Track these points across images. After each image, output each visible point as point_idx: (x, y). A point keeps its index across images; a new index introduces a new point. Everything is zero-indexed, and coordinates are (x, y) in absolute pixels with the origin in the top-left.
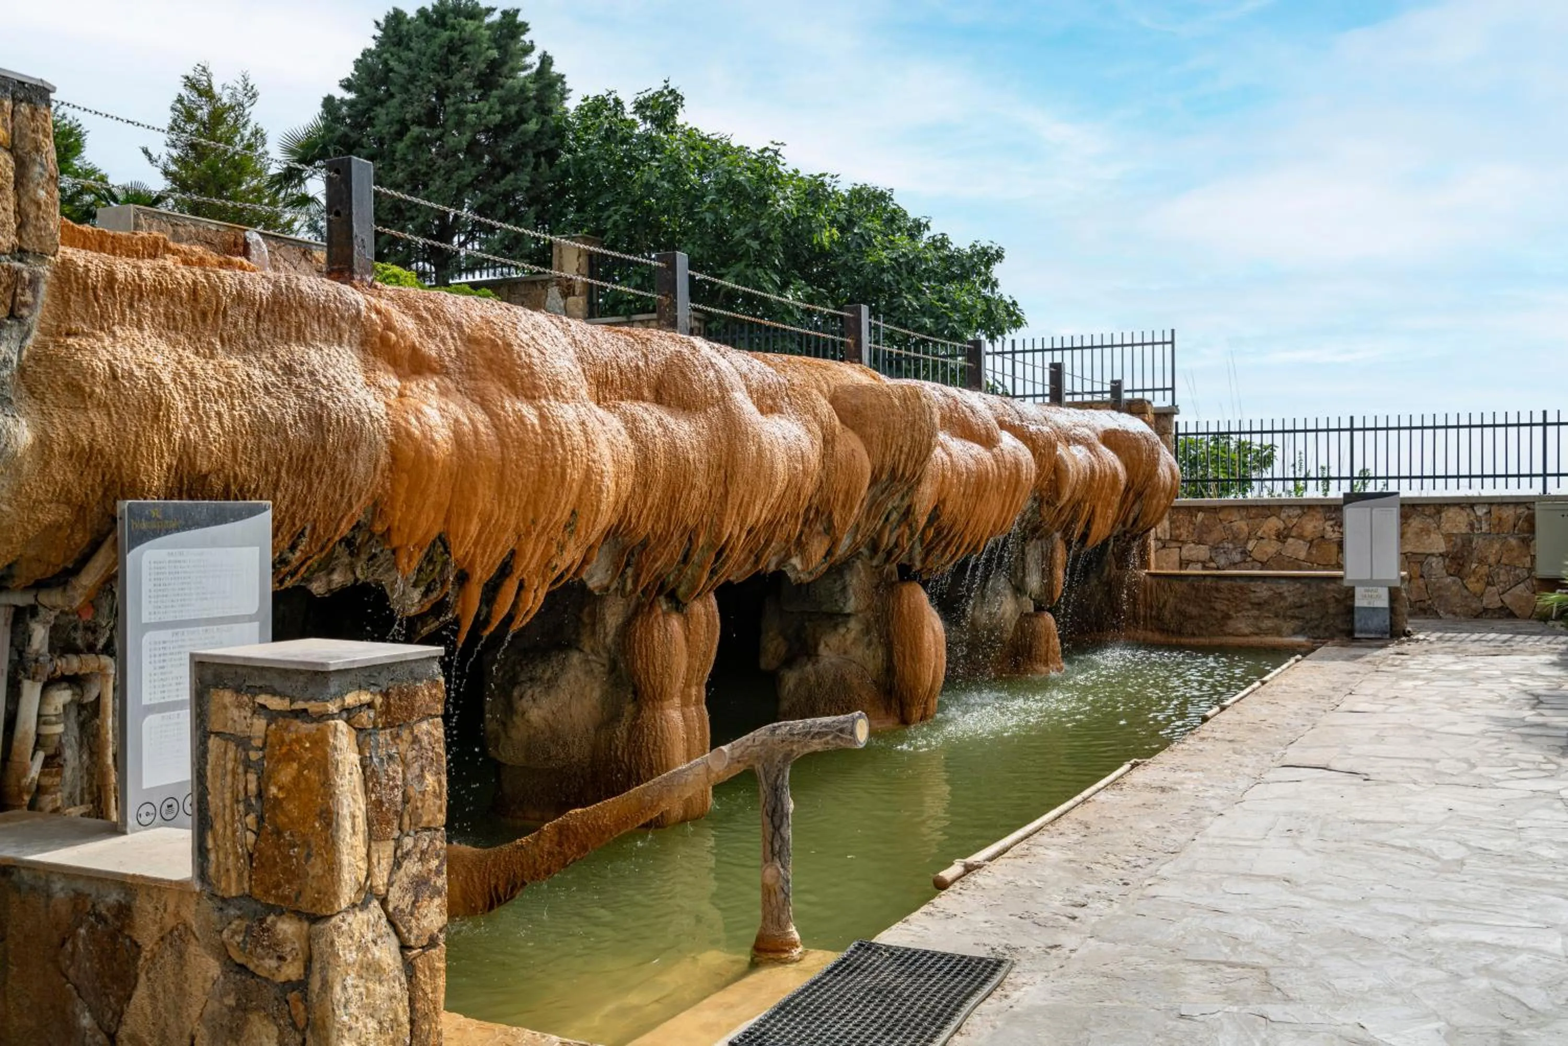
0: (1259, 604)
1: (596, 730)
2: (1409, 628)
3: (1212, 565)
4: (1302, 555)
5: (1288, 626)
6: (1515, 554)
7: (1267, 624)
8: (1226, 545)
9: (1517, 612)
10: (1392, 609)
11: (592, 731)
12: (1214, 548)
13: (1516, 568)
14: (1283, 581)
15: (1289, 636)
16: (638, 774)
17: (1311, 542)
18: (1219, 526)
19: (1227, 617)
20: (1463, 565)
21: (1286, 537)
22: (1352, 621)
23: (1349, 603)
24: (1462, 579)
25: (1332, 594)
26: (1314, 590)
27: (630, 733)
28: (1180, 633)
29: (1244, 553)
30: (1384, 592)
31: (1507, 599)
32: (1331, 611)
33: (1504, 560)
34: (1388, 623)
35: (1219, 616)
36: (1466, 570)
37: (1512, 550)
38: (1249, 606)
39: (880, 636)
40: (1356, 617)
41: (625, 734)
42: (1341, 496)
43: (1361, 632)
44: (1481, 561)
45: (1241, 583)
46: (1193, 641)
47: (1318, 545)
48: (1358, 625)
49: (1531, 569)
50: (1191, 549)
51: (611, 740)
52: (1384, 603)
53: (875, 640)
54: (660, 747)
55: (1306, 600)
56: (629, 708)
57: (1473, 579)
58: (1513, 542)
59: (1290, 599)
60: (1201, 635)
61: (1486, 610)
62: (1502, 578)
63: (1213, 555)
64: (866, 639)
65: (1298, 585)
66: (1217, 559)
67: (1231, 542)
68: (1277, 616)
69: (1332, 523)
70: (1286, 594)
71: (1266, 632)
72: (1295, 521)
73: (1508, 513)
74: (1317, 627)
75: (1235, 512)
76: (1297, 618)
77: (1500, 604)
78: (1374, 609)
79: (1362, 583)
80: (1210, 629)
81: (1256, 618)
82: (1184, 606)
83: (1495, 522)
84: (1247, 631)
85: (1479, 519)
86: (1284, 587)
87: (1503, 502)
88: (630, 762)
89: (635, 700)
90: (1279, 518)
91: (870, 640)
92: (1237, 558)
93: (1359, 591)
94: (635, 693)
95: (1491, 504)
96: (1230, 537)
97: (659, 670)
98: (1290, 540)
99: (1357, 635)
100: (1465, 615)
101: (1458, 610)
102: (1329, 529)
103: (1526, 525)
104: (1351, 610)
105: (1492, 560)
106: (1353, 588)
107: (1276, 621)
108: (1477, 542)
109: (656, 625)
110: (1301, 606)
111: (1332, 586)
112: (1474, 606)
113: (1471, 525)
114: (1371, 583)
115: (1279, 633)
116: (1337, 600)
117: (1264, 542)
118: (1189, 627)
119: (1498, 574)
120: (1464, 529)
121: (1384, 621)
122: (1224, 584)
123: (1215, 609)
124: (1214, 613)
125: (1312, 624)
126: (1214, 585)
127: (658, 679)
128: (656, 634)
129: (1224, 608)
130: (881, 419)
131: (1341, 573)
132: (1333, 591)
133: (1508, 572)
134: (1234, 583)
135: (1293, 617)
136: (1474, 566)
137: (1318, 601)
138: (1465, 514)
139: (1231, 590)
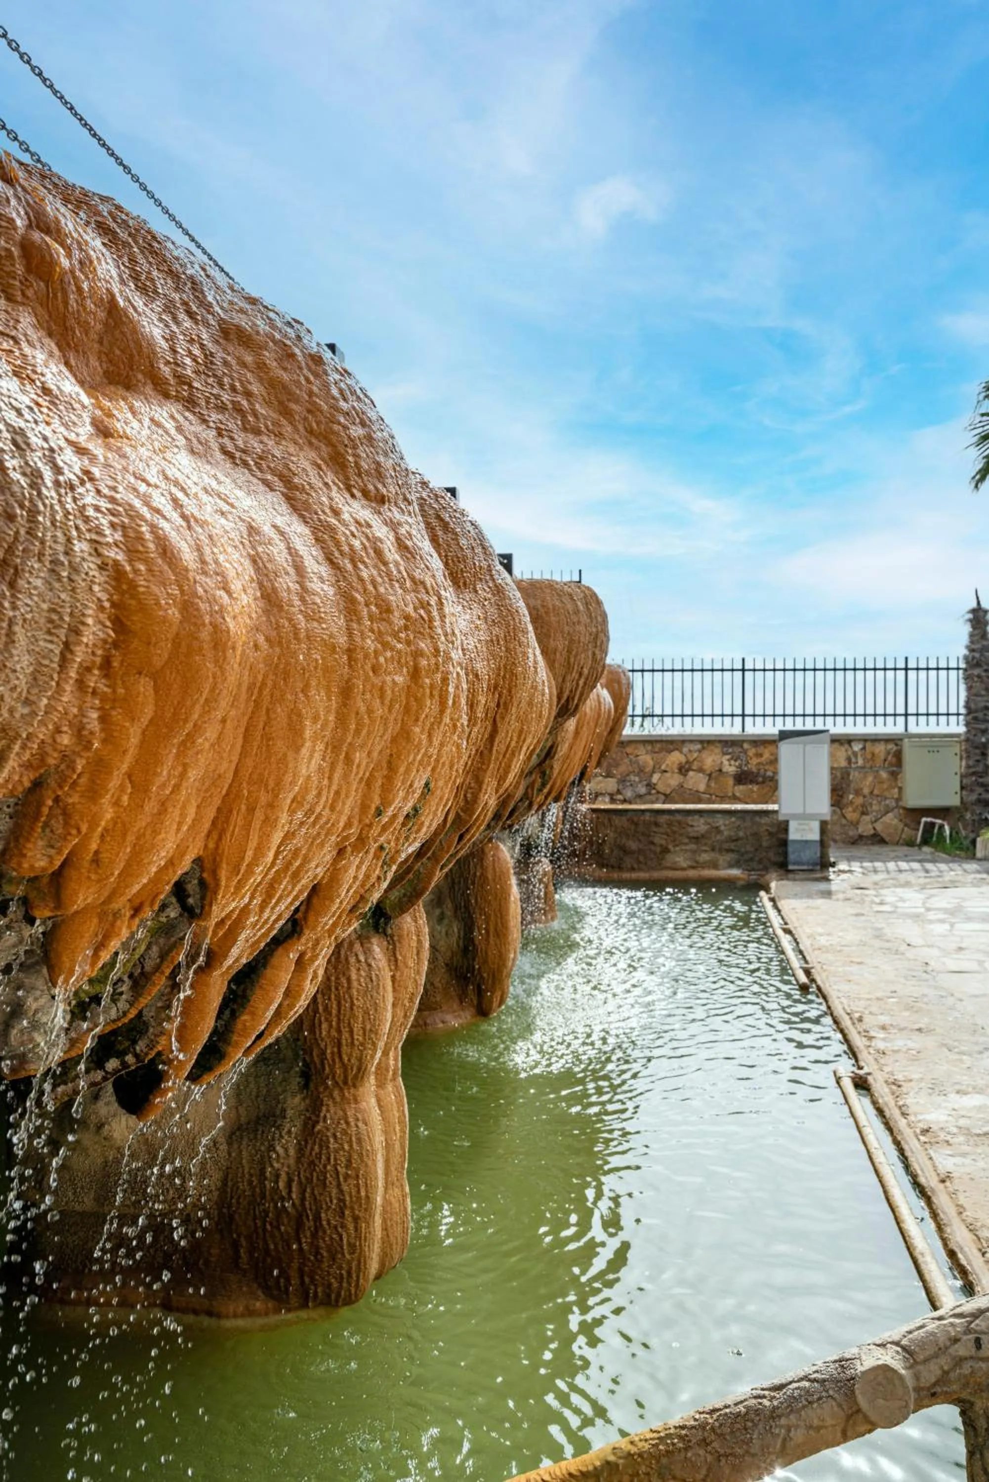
0: (697, 838)
1: (230, 1144)
2: (832, 860)
3: (620, 797)
4: (702, 787)
5: (723, 859)
6: (885, 786)
7: (705, 857)
8: (632, 778)
9: (887, 839)
10: (823, 843)
11: (224, 1147)
12: (622, 781)
13: (886, 798)
14: (719, 816)
15: (725, 868)
16: (317, 1218)
17: (710, 775)
18: (626, 760)
19: (665, 850)
20: (841, 796)
21: (688, 771)
22: (785, 854)
23: (782, 836)
24: (841, 809)
25: (765, 828)
26: (748, 824)
27: (300, 1150)
28: (620, 868)
29: (649, 785)
30: (816, 826)
31: (879, 826)
32: (765, 844)
33: (876, 792)
34: (818, 855)
35: (658, 849)
36: (845, 801)
37: (882, 782)
38: (686, 841)
39: (456, 908)
40: (790, 849)
41: (292, 1152)
42: (777, 732)
43: (794, 864)
44: (858, 792)
45: (679, 817)
46: (634, 875)
47: (716, 779)
48: (792, 857)
49: (898, 800)
50: (600, 782)
51: (262, 1163)
52: (815, 836)
53: (449, 913)
54: (357, 1170)
55: (741, 834)
56: (295, 1103)
57: (850, 809)
58: (884, 775)
59: (726, 833)
60: (640, 870)
61: (861, 837)
62: (874, 807)
63: (621, 787)
64: (438, 912)
65: (733, 819)
66: (624, 792)
67: (638, 775)
68: (713, 850)
69: (728, 757)
70: (722, 828)
71: (704, 865)
72: (695, 755)
73: (880, 749)
74: (751, 860)
75: (641, 747)
76: (732, 851)
77: (872, 832)
78: (806, 842)
79: (796, 817)
80: (649, 863)
81: (694, 852)
82: (624, 840)
83: (869, 756)
84: (684, 865)
85: (855, 754)
86: (720, 821)
87: (875, 739)
88: (303, 1199)
89: (306, 1086)
90: (681, 752)
91: (442, 913)
92: (643, 790)
93: (793, 826)
94: (306, 1076)
95: (866, 741)
96: (636, 771)
97: (358, 1037)
98: (691, 773)
99: (791, 867)
100: (844, 842)
101: (838, 838)
102: (726, 763)
103: (894, 760)
104: (784, 843)
105: (866, 791)
106: (787, 822)
107: (713, 854)
108: (854, 775)
109: (352, 960)
110: (736, 840)
111: (764, 820)
112: (851, 833)
113: (849, 760)
114: (805, 817)
115: (715, 866)
116: (770, 834)
117: (668, 775)
118: (628, 861)
119: (871, 805)
120: (843, 763)
121: (814, 853)
122: (662, 819)
123: (653, 843)
124: (652, 847)
125: (746, 857)
126: (652, 819)
127: (356, 1053)
128: (354, 977)
129: (663, 842)
130: (566, 628)
131: (775, 807)
132: (766, 824)
133: (880, 803)
134: (672, 818)
135: (729, 851)
136: (851, 797)
137: (752, 835)
138: (843, 749)
139: (670, 824)
